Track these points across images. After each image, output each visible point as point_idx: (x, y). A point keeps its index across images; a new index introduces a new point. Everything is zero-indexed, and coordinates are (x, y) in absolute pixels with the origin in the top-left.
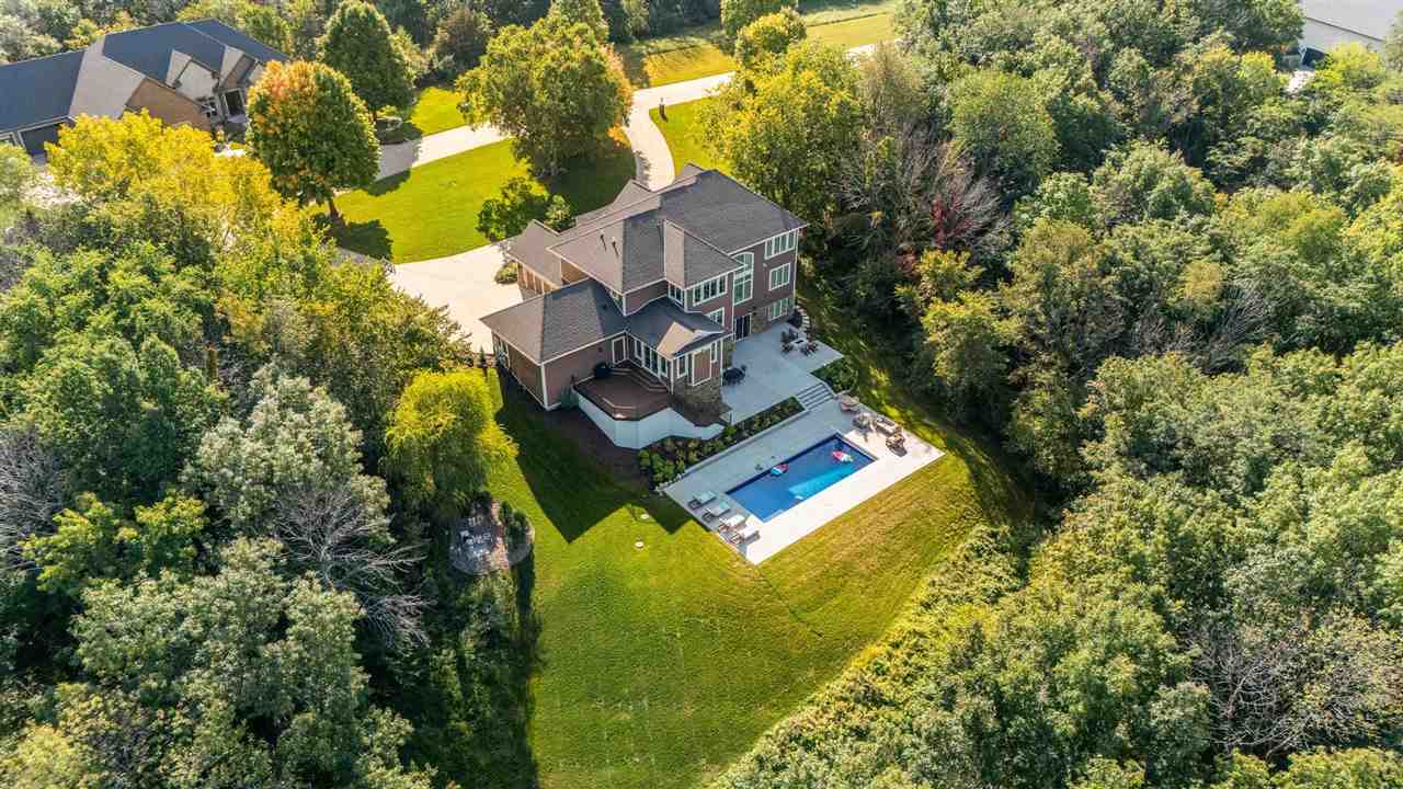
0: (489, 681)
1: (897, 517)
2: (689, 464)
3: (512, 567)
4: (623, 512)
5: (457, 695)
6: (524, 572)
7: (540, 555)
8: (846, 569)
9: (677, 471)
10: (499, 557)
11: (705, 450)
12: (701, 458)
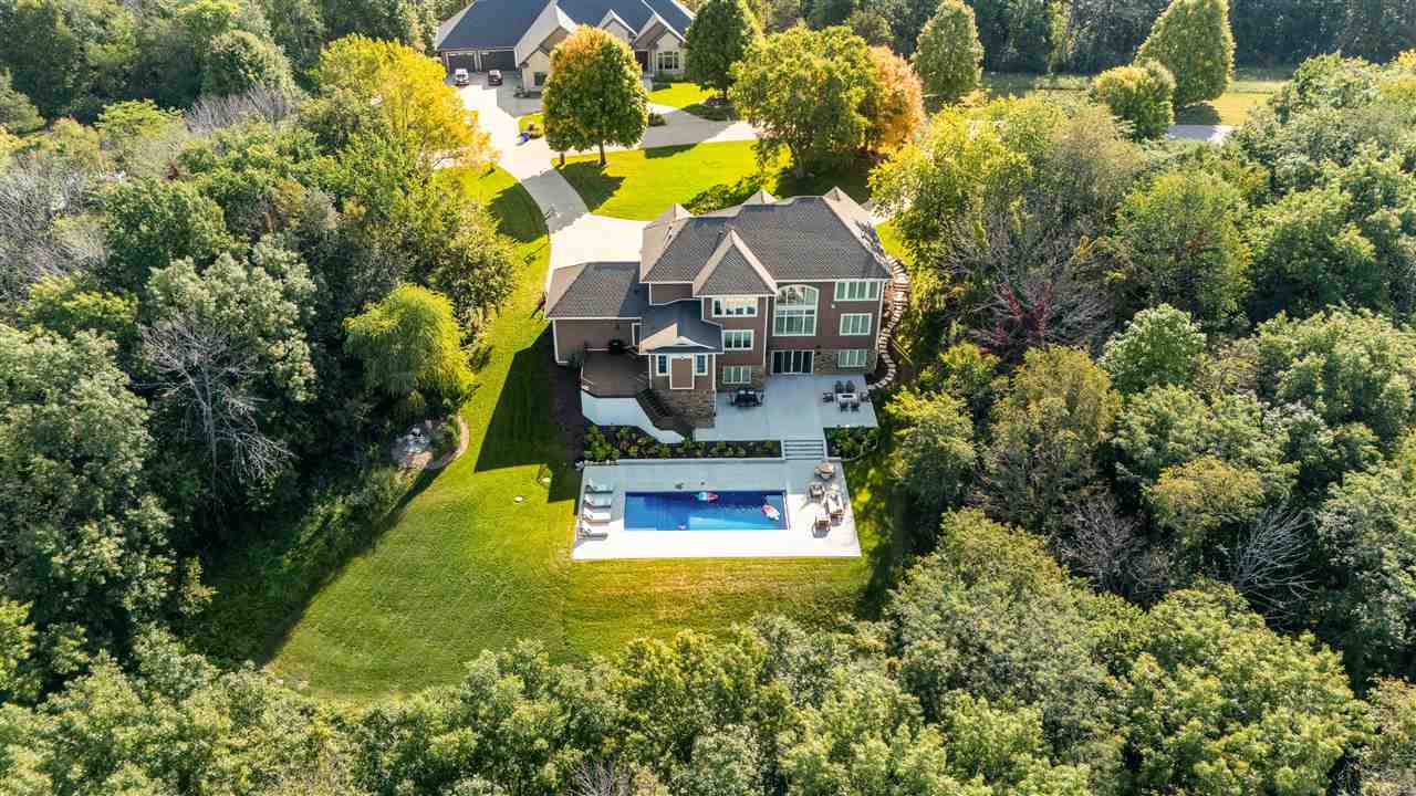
0: (329, 542)
1: (742, 586)
2: (625, 455)
3: (424, 470)
4: (535, 469)
5: (303, 540)
6: (427, 478)
7: (448, 473)
8: (650, 604)
9: (609, 456)
10: (422, 459)
11: (650, 450)
12: (640, 456)
